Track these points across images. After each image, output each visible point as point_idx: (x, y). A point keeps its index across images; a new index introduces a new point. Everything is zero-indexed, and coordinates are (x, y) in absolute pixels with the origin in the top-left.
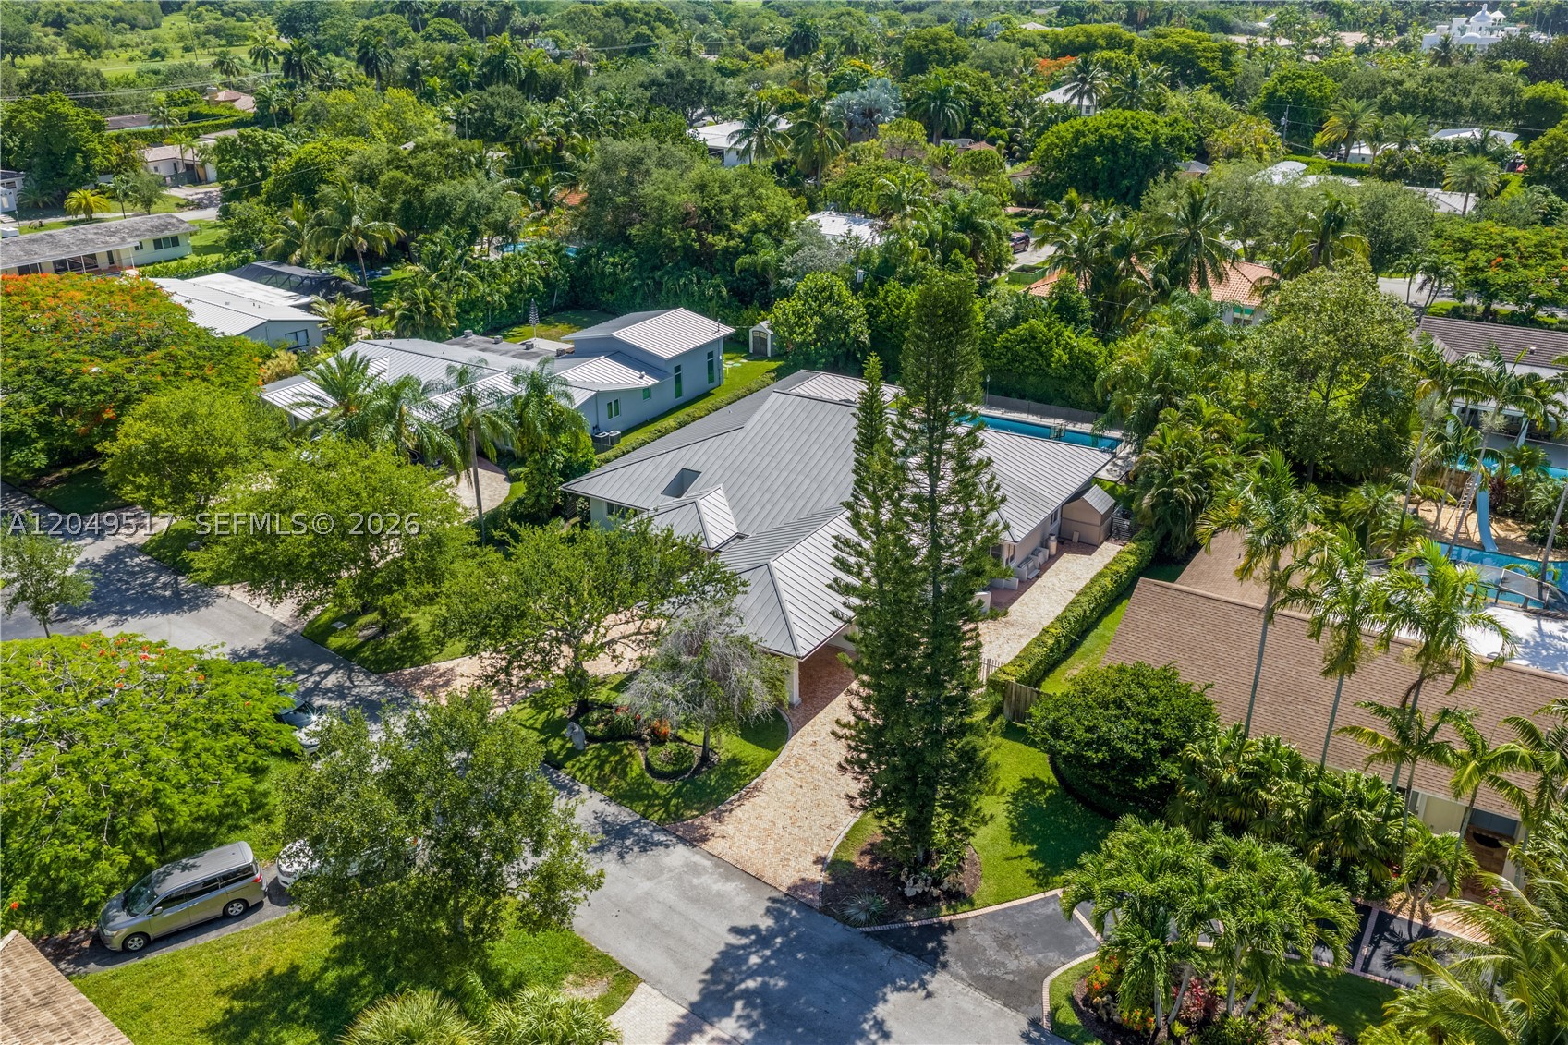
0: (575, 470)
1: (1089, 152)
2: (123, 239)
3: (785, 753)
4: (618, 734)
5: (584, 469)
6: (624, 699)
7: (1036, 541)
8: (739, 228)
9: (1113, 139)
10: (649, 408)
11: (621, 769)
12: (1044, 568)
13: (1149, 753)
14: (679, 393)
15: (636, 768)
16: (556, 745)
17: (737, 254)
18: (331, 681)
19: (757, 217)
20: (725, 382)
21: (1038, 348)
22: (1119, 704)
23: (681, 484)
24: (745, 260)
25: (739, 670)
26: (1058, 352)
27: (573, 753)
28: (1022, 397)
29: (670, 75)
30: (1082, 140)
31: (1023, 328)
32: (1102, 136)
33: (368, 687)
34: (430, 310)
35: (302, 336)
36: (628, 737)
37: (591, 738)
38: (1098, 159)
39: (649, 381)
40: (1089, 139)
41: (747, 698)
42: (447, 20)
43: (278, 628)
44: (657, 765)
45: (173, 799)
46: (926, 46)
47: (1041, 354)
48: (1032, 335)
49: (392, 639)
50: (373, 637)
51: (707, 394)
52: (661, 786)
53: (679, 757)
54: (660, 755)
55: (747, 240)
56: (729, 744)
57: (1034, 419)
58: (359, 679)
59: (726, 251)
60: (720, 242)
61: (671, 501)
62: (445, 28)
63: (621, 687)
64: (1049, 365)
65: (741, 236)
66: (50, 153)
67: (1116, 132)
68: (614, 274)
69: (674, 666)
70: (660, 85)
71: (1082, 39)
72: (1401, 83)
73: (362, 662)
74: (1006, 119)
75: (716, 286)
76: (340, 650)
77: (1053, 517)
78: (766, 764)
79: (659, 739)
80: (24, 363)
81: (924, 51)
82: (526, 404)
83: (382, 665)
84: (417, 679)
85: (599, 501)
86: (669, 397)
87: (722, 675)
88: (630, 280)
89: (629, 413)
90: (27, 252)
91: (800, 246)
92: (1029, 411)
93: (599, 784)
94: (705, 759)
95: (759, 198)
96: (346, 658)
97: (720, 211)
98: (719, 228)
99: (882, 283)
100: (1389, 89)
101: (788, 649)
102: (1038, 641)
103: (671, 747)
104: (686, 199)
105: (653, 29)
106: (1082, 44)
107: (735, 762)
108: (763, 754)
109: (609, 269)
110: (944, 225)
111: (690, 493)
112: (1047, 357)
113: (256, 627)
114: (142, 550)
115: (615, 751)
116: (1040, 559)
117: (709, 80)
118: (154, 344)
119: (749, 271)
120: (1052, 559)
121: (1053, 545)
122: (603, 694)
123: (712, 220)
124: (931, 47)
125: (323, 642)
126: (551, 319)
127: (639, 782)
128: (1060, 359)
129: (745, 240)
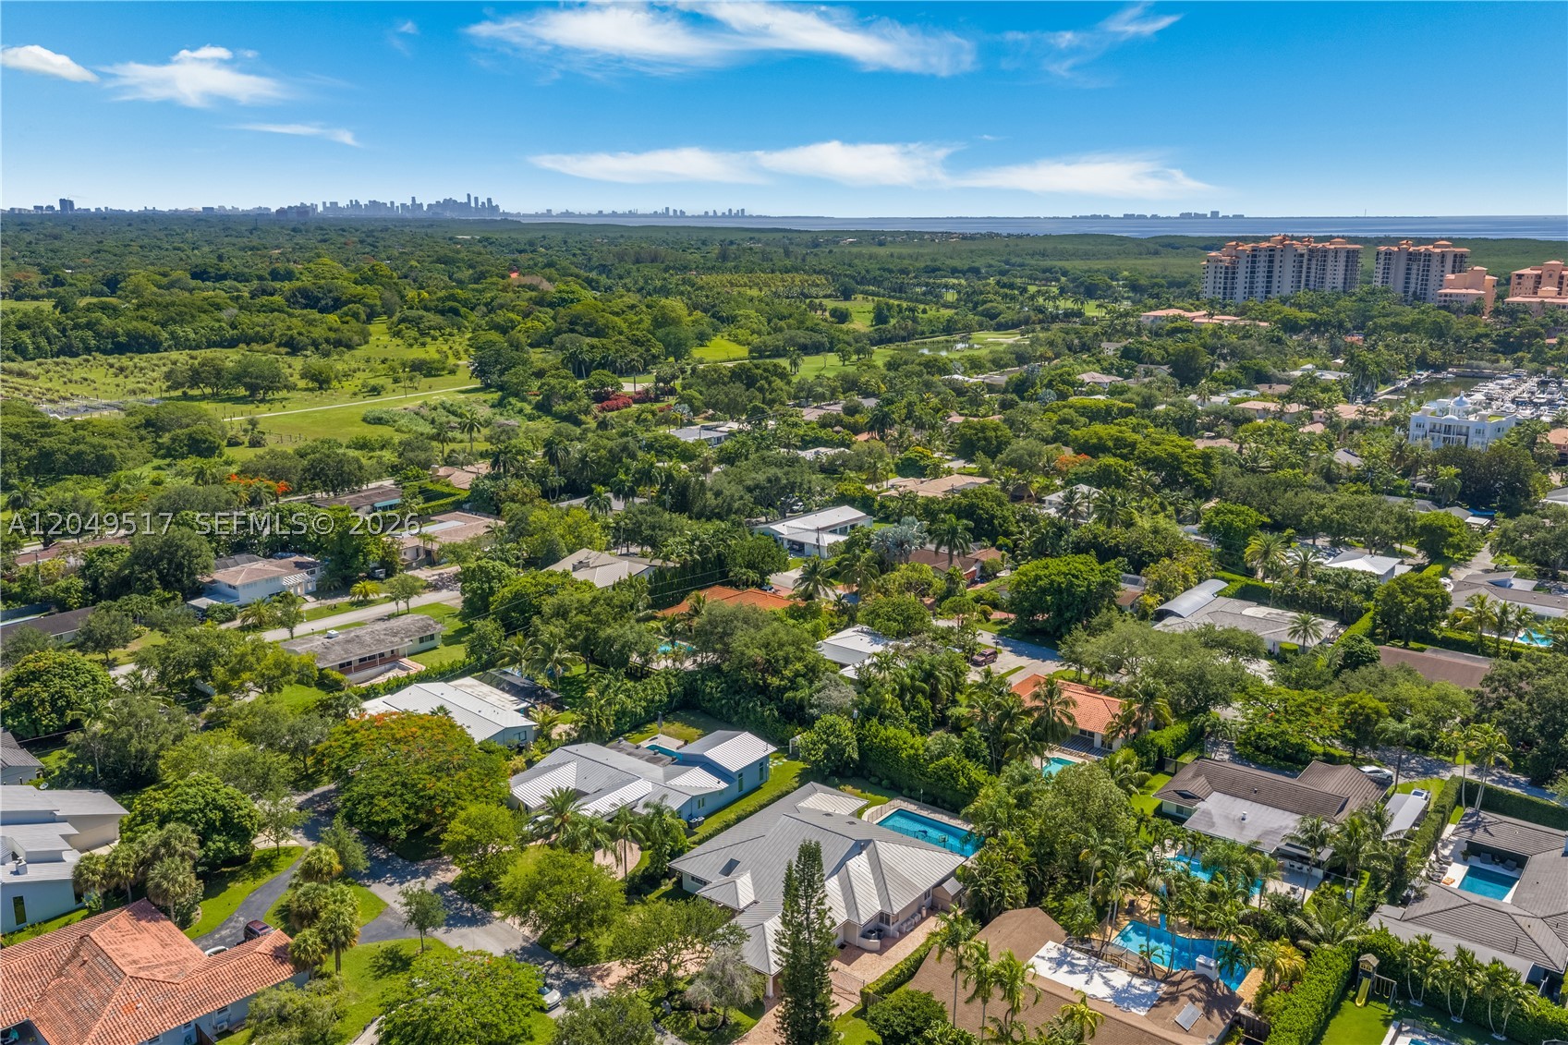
0: (676, 854)
2: (402, 639)
3: (761, 1021)
4: (686, 1007)
5: (681, 852)
6: (690, 989)
7: (915, 909)
8: (787, 673)
9: (1059, 584)
10: (722, 800)
11: (686, 1024)
12: (916, 925)
13: (908, 1033)
14: (741, 790)
15: (693, 1025)
16: (657, 1010)
17: (786, 689)
18: (553, 970)
19: (799, 666)
20: (770, 779)
22: (901, 1009)
23: (730, 868)
24: (789, 694)
25: (739, 982)
26: (962, 779)
27: (665, 1015)
28: (943, 803)
29: (769, 481)
30: (1040, 583)
31: (943, 761)
32: (1052, 581)
33: (572, 975)
34: (599, 721)
35: (523, 737)
36: (690, 1009)
37: (674, 1009)
39: (723, 785)
41: (741, 996)
42: (606, 372)
43: (526, 939)
44: (702, 1023)
45: (503, 1027)
47: (952, 778)
49: (581, 949)
50: (571, 948)
51: (758, 788)
52: (703, 1034)
53: (713, 1020)
54: (704, 1019)
55: (792, 681)
56: (735, 1016)
58: (567, 970)
59: (778, 687)
60: (775, 681)
61: (724, 878)
62: (604, 378)
63: (690, 982)
64: (955, 786)
65: (788, 678)
66: (341, 553)
68: (711, 693)
69: (712, 977)
70: (762, 488)
71: (1095, 441)
72: (1323, 507)
73: (568, 960)
74: (1014, 529)
75: (770, 711)
76: (557, 953)
77: (927, 894)
78: (752, 1026)
79: (704, 1012)
80: (395, 779)
81: (974, 438)
82: (652, 821)
83: (577, 962)
84: (594, 971)
85: (688, 875)
86: (735, 792)
87: (732, 983)
88: (719, 699)
89: (710, 806)
90: (346, 651)
91: (824, 687)
93: (676, 1031)
94: (724, 1022)
95: (803, 650)
96: (560, 957)
97: (777, 661)
98: (776, 672)
99: (869, 720)
100: (1312, 513)
101: (766, 971)
102: (891, 972)
103: (709, 1015)
104: (757, 654)
105: (770, 383)
106: (1094, 445)
107: (738, 1024)
108: (752, 1021)
109: (708, 690)
110: (912, 678)
111: (733, 874)
112: (956, 781)
113: (515, 938)
114: (451, 886)
115: (684, 1015)
116: (917, 919)
117: (799, 480)
118: (460, 767)
119: (792, 700)
120: (923, 919)
121: (924, 912)
122: (681, 986)
123: (771, 667)
125: (548, 948)
126: (670, 717)
127: (694, 1031)
128: (961, 783)
129: (791, 681)
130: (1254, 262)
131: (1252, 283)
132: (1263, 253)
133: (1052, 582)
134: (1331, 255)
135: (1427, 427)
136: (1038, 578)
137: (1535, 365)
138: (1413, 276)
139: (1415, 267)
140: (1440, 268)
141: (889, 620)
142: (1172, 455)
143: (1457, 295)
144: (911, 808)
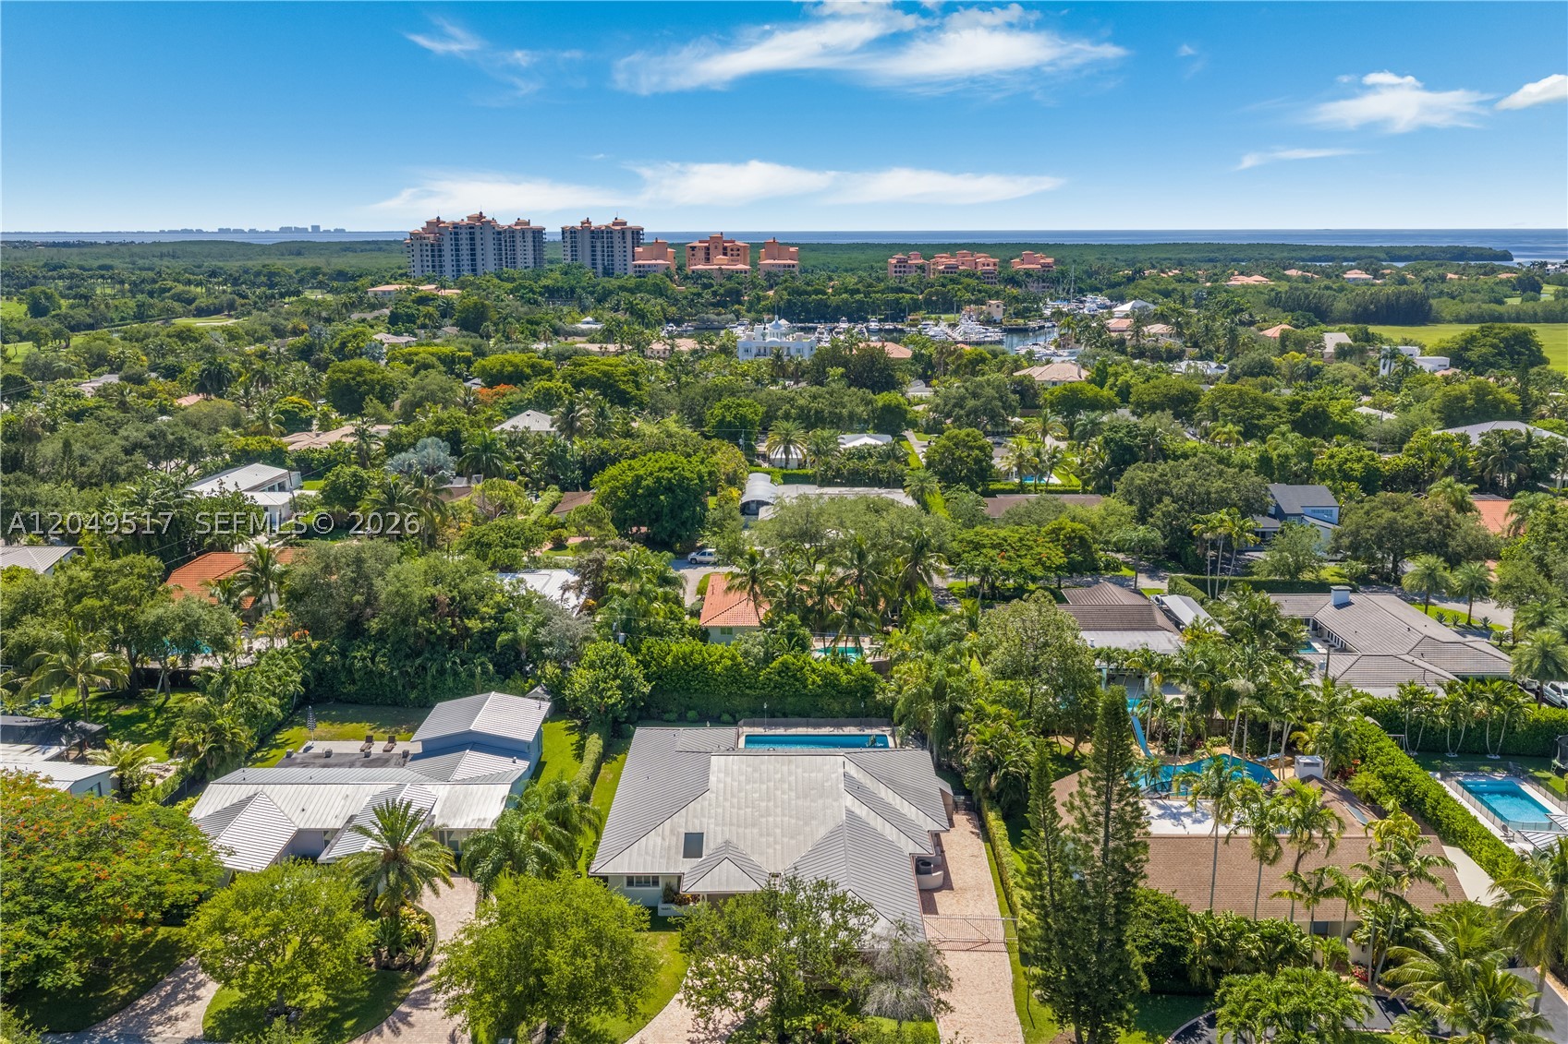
1: (652, 493)
17: (496, 631)
21: (794, 676)
24: (504, 637)
28: (785, 715)
30: (644, 483)
31: (777, 662)
38: (662, 497)
40: (649, 482)
46: (354, 379)
47: (797, 680)
48: (785, 667)
57: (811, 731)
59: (482, 632)
60: (476, 625)
64: (805, 687)
67: (667, 474)
68: (365, 666)
75: (482, 664)
81: (353, 383)
92: (807, 725)
98: (472, 613)
104: (435, 592)
106: (510, 373)
109: (358, 664)
112: (804, 682)
119: (506, 646)
124: (358, 379)
128: (814, 683)
129: (496, 619)
130: (456, 240)
131: (458, 261)
132: (464, 231)
133: (658, 480)
134: (518, 235)
135: (754, 351)
136: (638, 479)
137: (753, 315)
138: (599, 253)
139: (599, 244)
140: (622, 245)
141: (506, 547)
142: (605, 374)
143: (649, 266)
144: (759, 731)
